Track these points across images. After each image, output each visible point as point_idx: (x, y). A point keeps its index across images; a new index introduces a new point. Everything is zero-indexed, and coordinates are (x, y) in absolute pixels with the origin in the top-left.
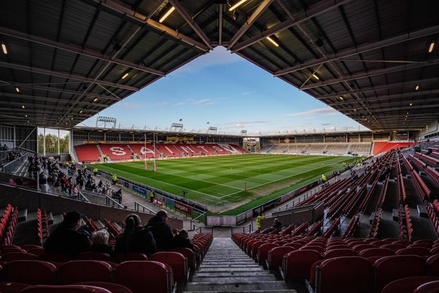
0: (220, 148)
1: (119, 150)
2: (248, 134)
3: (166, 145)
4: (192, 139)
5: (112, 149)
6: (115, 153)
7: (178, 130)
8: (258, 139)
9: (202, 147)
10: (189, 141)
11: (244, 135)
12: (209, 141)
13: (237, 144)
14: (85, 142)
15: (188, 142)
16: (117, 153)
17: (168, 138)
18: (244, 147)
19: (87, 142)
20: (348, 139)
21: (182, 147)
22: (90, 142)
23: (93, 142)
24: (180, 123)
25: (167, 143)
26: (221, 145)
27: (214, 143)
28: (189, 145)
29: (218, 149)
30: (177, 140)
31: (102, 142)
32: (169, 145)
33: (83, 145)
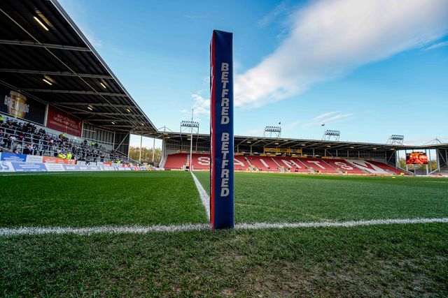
0: (348, 164)
1: (206, 160)
4: (300, 151)
5: (199, 159)
6: (200, 163)
7: (274, 135)
9: (316, 163)
10: (296, 154)
11: (396, 143)
12: (328, 155)
13: (383, 160)
14: (178, 152)
15: (294, 155)
16: (202, 162)
17: (265, 149)
18: (398, 165)
19: (180, 152)
21: (283, 161)
22: (183, 152)
23: (185, 152)
24: (279, 126)
25: (264, 155)
26: (351, 162)
27: (338, 158)
28: (295, 159)
29: (343, 166)
30: (278, 152)
31: (194, 152)
33: (177, 154)
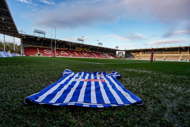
0: (104, 55)
1: (49, 51)
2: (119, 49)
3: (75, 51)
4: (89, 49)
5: (45, 50)
6: (46, 53)
7: (81, 42)
8: (124, 52)
9: (94, 54)
10: (88, 50)
11: (117, 49)
12: (98, 52)
13: (113, 54)
16: (47, 52)
17: (76, 48)
19: (32, 46)
20: (180, 52)
21: (83, 53)
22: (34, 46)
23: (35, 46)
24: (83, 38)
26: (104, 54)
27: (101, 53)
28: (87, 53)
29: (102, 56)
30: (81, 49)
31: (40, 47)
32: (77, 52)
33: (30, 47)
